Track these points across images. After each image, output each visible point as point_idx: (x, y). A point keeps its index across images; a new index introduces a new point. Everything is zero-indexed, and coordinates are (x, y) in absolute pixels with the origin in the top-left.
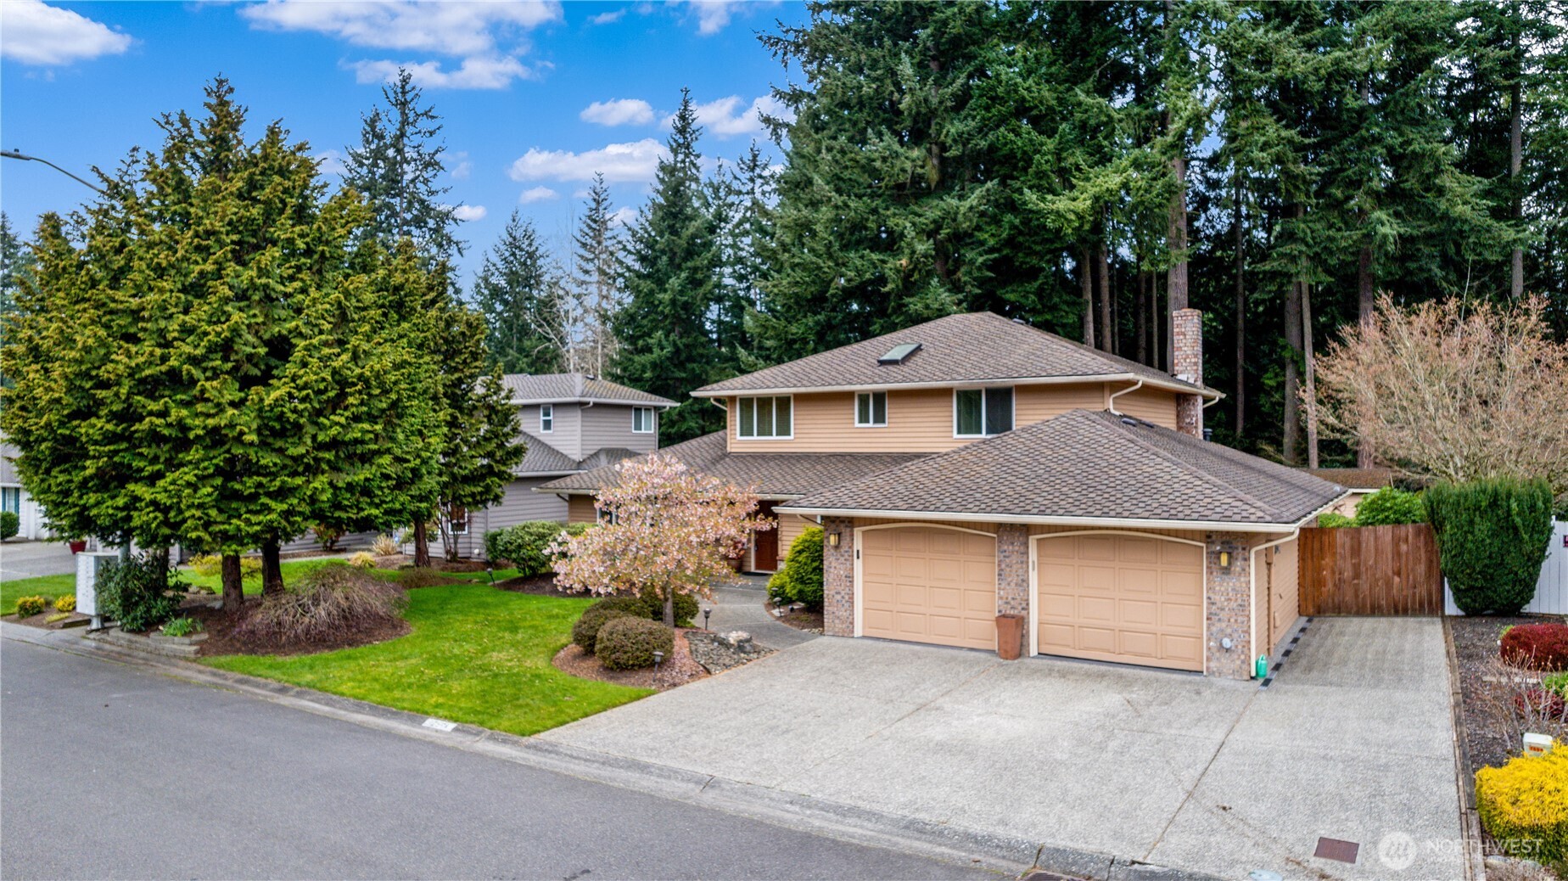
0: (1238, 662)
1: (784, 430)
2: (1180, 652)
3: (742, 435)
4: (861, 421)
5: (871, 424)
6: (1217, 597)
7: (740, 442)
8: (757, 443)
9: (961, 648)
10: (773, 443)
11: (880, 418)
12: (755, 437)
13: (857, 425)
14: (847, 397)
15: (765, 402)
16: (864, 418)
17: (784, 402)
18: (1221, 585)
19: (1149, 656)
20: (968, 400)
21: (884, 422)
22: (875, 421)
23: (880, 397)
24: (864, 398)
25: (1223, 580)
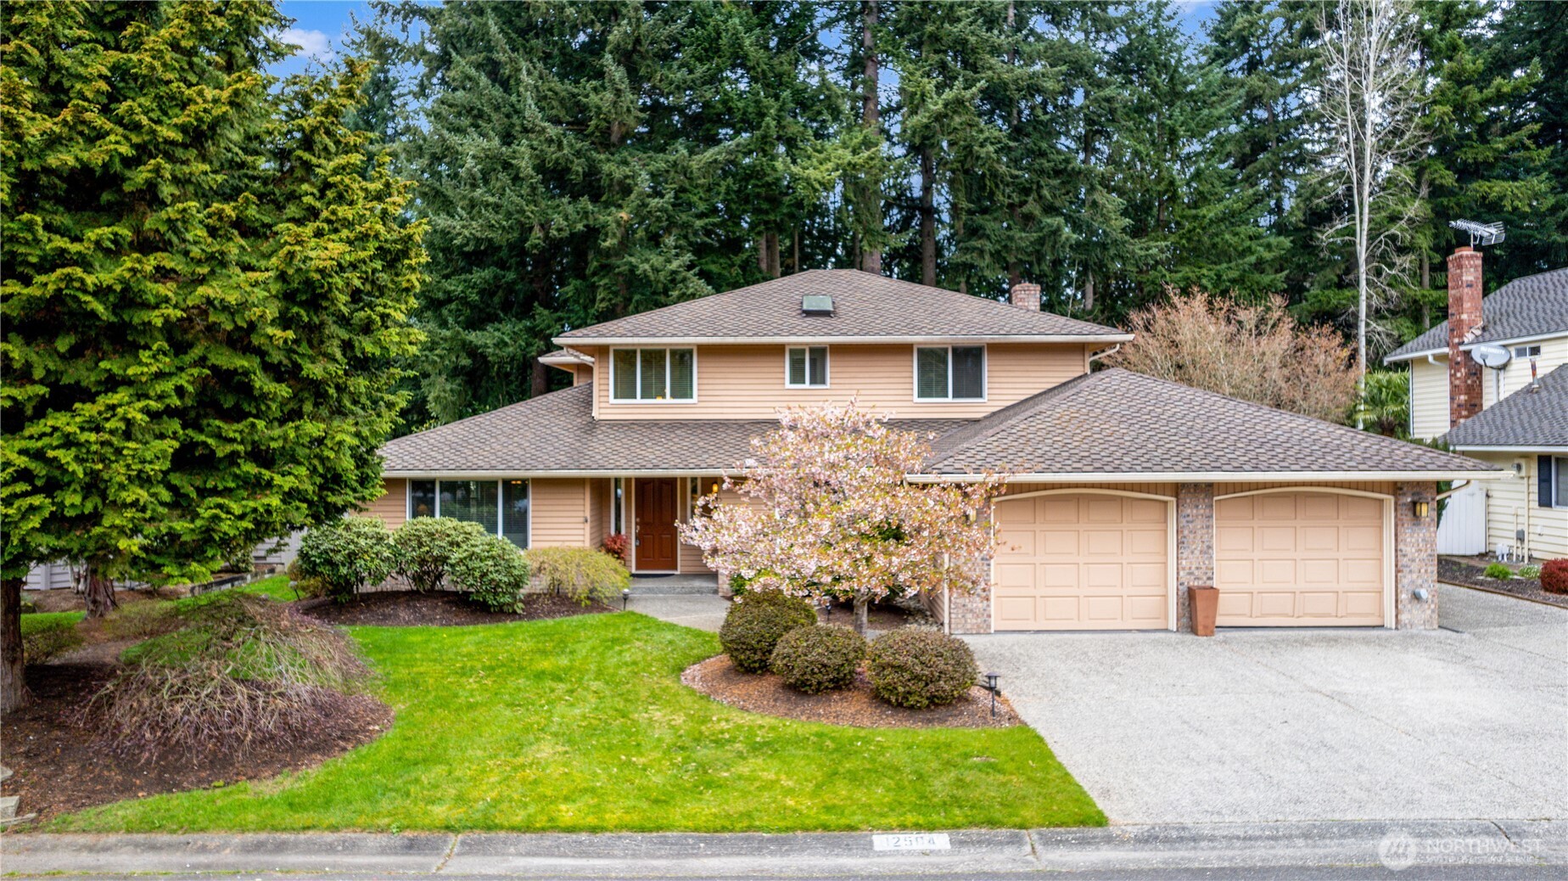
0: (1429, 612)
1: (682, 389)
2: (1359, 609)
3: (616, 397)
4: (793, 381)
5: (807, 385)
6: (1408, 549)
7: (614, 406)
8: (640, 408)
9: (1130, 631)
10: (666, 407)
11: (818, 377)
12: (639, 400)
13: (788, 385)
14: (776, 350)
15: (653, 357)
16: (797, 377)
17: (682, 357)
18: (1412, 536)
19: (1330, 615)
20: (931, 359)
21: (823, 382)
22: (813, 382)
23: (818, 353)
24: (797, 355)
25: (1413, 532)
